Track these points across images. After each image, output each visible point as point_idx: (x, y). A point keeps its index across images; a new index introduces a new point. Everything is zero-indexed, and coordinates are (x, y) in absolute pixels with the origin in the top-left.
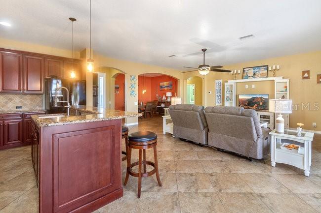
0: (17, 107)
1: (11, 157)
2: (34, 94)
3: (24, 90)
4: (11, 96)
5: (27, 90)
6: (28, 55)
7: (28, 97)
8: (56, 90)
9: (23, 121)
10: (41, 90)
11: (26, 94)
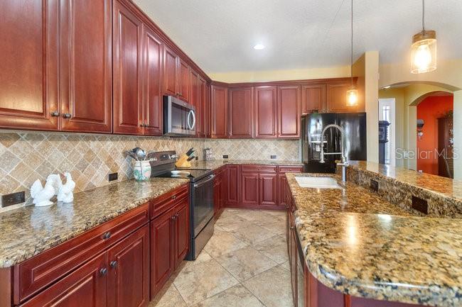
0: (272, 157)
1: (265, 225)
2: (289, 139)
3: (278, 134)
4: (266, 142)
5: (282, 134)
6: (282, 86)
7: (283, 143)
8: (316, 132)
9: (277, 176)
10: (296, 134)
11: (280, 139)
